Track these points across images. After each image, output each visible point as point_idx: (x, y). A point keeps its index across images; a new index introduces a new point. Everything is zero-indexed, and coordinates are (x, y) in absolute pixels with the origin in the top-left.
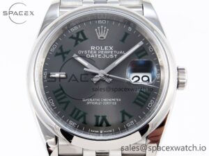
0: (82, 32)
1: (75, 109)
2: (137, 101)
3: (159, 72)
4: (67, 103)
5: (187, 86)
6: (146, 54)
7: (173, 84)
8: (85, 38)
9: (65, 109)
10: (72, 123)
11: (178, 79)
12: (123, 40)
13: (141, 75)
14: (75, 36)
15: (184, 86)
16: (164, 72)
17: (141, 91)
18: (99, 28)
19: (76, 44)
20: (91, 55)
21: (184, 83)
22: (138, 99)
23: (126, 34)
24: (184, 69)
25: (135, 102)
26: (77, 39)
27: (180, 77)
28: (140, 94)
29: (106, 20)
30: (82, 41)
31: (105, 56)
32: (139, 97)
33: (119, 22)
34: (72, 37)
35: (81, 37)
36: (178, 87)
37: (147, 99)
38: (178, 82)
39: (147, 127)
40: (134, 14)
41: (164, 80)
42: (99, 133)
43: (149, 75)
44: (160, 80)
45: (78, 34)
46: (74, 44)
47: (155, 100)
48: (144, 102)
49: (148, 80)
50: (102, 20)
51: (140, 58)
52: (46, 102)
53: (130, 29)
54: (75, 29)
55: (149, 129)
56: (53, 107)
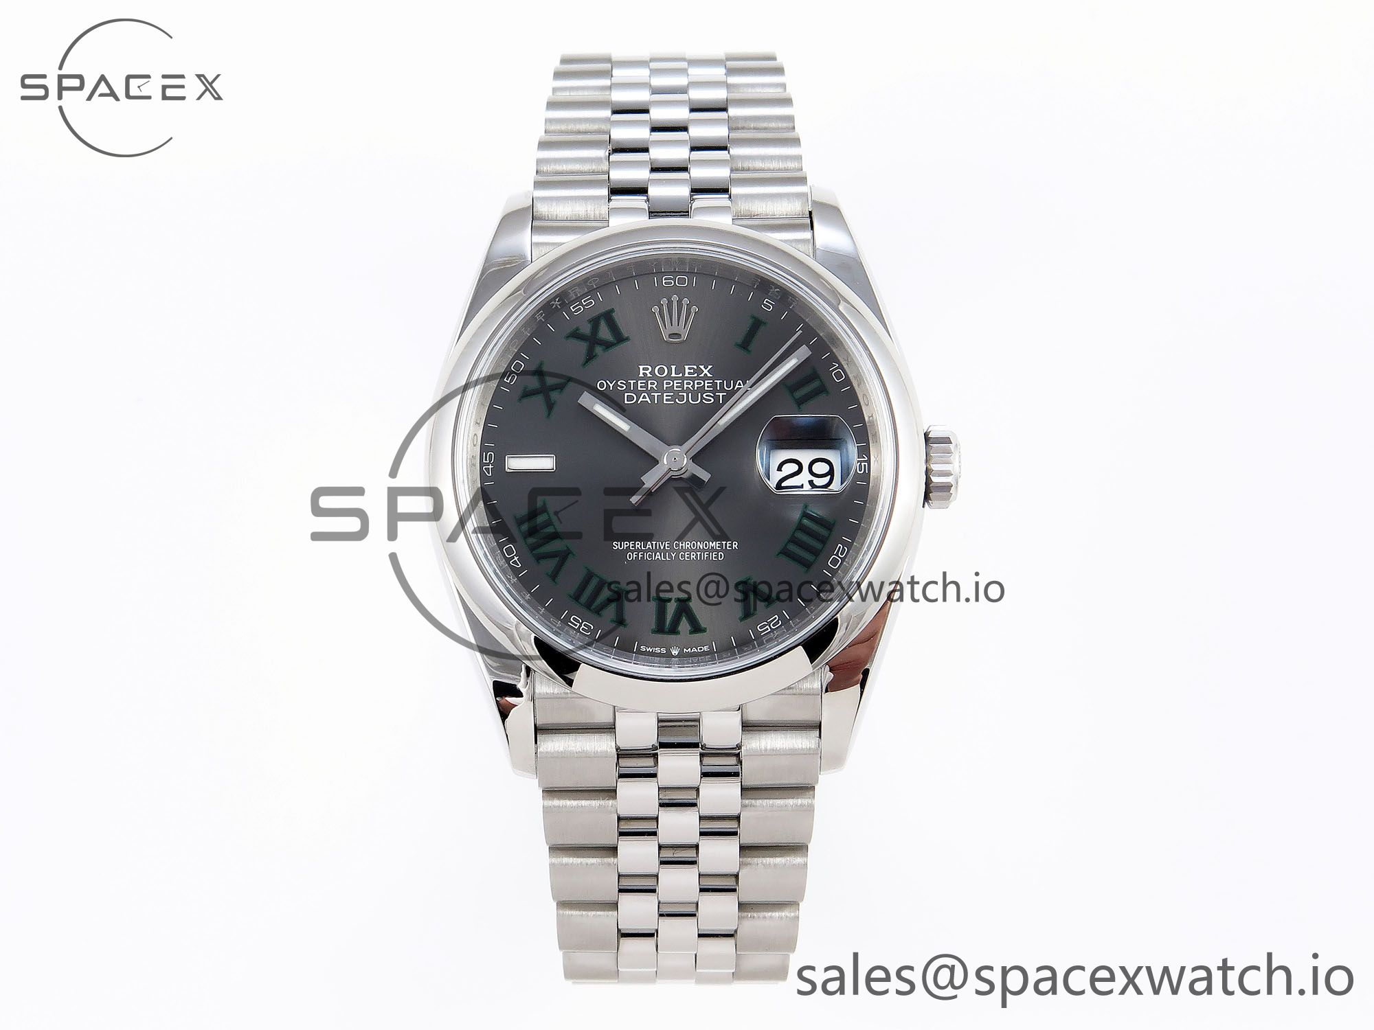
0: (608, 316)
1: (590, 576)
2: (792, 547)
3: (864, 451)
4: (564, 556)
5: (960, 495)
6: (822, 390)
7: (911, 487)
8: (620, 339)
9: (554, 576)
10: (580, 623)
11: (928, 472)
12: (745, 345)
13: (805, 456)
14: (586, 329)
15: (948, 498)
16: (879, 452)
17: (805, 515)
18: (664, 301)
19: (590, 357)
20: (638, 394)
21: (947, 488)
22: (793, 540)
23: (757, 324)
24: (947, 441)
25: (785, 552)
26: (593, 340)
27: (935, 467)
28: (801, 527)
29: (690, 273)
30: (608, 345)
31: (687, 398)
32: (800, 535)
33: (733, 281)
34: (576, 335)
35: (605, 333)
36: (927, 498)
37: (823, 541)
38: (928, 482)
39: (830, 629)
40: (776, 249)
41: (878, 479)
42: (669, 655)
43: (833, 456)
44: (866, 476)
45: (595, 322)
46: (583, 359)
47: (849, 546)
48: (816, 553)
49: (831, 472)
50: (675, 273)
51: (800, 403)
52: (492, 551)
53: (768, 305)
54: (583, 308)
55: (838, 636)
56: (516, 572)
